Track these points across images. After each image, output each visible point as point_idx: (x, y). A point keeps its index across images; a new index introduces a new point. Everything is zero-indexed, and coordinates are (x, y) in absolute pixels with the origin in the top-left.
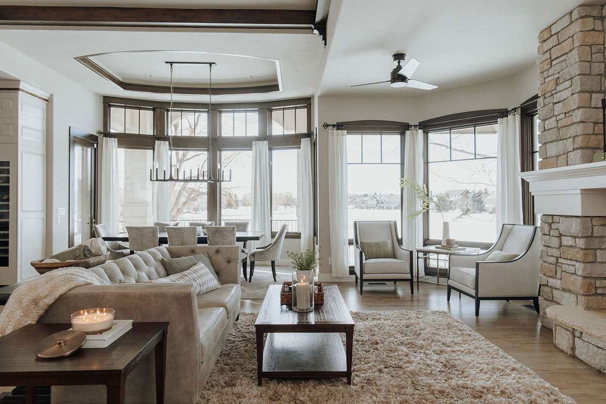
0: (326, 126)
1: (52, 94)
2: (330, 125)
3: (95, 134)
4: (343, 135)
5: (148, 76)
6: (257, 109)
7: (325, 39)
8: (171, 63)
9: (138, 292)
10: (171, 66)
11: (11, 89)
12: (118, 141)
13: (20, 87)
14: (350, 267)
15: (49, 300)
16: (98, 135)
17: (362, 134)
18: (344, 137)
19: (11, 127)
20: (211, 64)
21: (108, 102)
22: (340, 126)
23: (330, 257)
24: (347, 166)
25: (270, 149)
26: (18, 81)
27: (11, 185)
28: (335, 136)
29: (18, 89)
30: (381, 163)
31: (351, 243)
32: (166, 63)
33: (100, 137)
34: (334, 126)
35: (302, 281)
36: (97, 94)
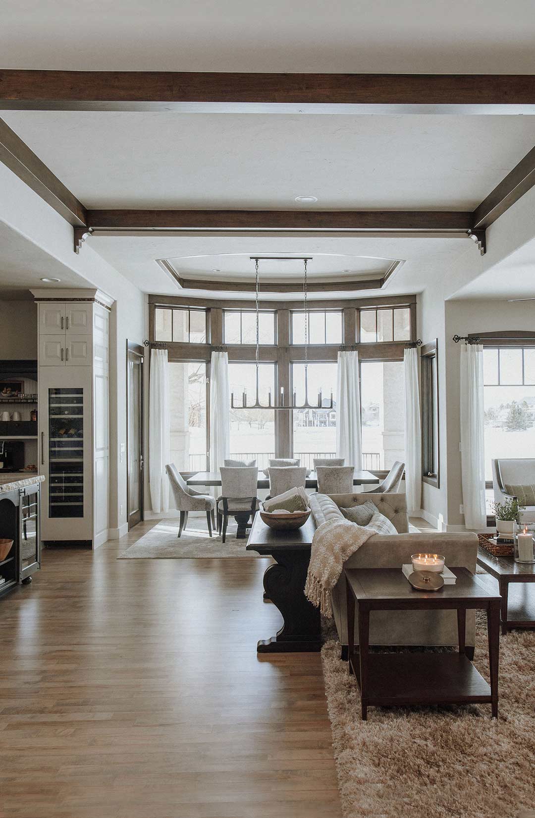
0: (457, 339)
1: (115, 301)
2: (462, 338)
3: (141, 344)
4: (478, 351)
5: (215, 271)
6: (341, 309)
7: (484, 245)
8: (257, 259)
9: (431, 541)
10: (257, 262)
11: (84, 300)
12: (168, 352)
13: (96, 297)
14: (488, 517)
15: (354, 548)
16: (144, 346)
17: (499, 348)
18: (480, 352)
19: (84, 346)
20: (306, 259)
21: (155, 301)
22: (473, 339)
23: (463, 504)
24: (483, 389)
25: (360, 362)
26: (94, 290)
27: (85, 416)
28: (469, 352)
29: (92, 300)
30: (523, 385)
31: (489, 486)
32: (251, 258)
33: (146, 349)
34: (466, 339)
35: (524, 531)
36: (144, 293)
